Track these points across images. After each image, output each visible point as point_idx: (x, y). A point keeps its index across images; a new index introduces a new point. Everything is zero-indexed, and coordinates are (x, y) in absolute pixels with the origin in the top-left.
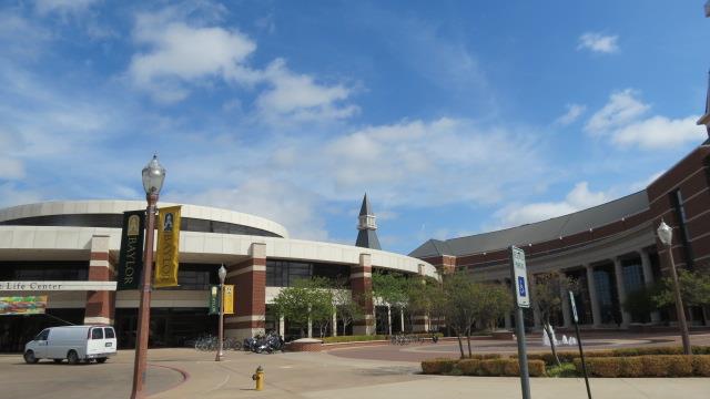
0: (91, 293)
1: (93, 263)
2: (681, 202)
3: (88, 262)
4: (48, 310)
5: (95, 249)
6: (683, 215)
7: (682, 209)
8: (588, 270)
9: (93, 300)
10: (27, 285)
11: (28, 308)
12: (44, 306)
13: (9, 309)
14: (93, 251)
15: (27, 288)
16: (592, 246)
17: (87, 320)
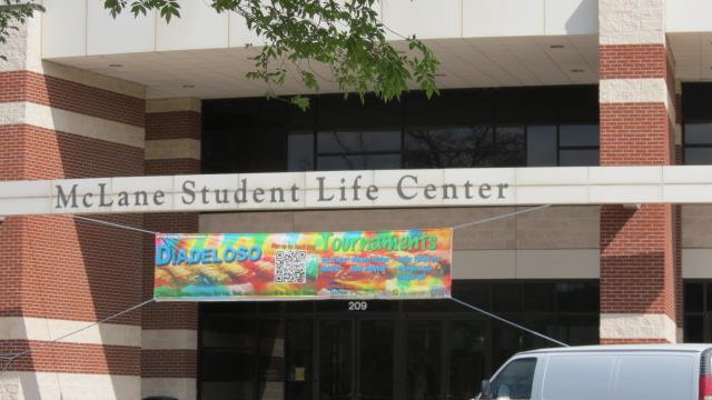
0: (615, 216)
1: (612, 92)
3: (592, 91)
4: (459, 287)
5: (614, 32)
9: (626, 244)
10: (387, 185)
11: (389, 274)
12: (445, 267)
13: (326, 278)
14: (604, 41)
15: (388, 198)
17: (609, 325)
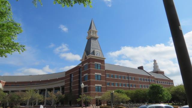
2: (72, 77)
6: (72, 80)
7: (72, 78)
8: (46, 90)
16: (48, 84)
